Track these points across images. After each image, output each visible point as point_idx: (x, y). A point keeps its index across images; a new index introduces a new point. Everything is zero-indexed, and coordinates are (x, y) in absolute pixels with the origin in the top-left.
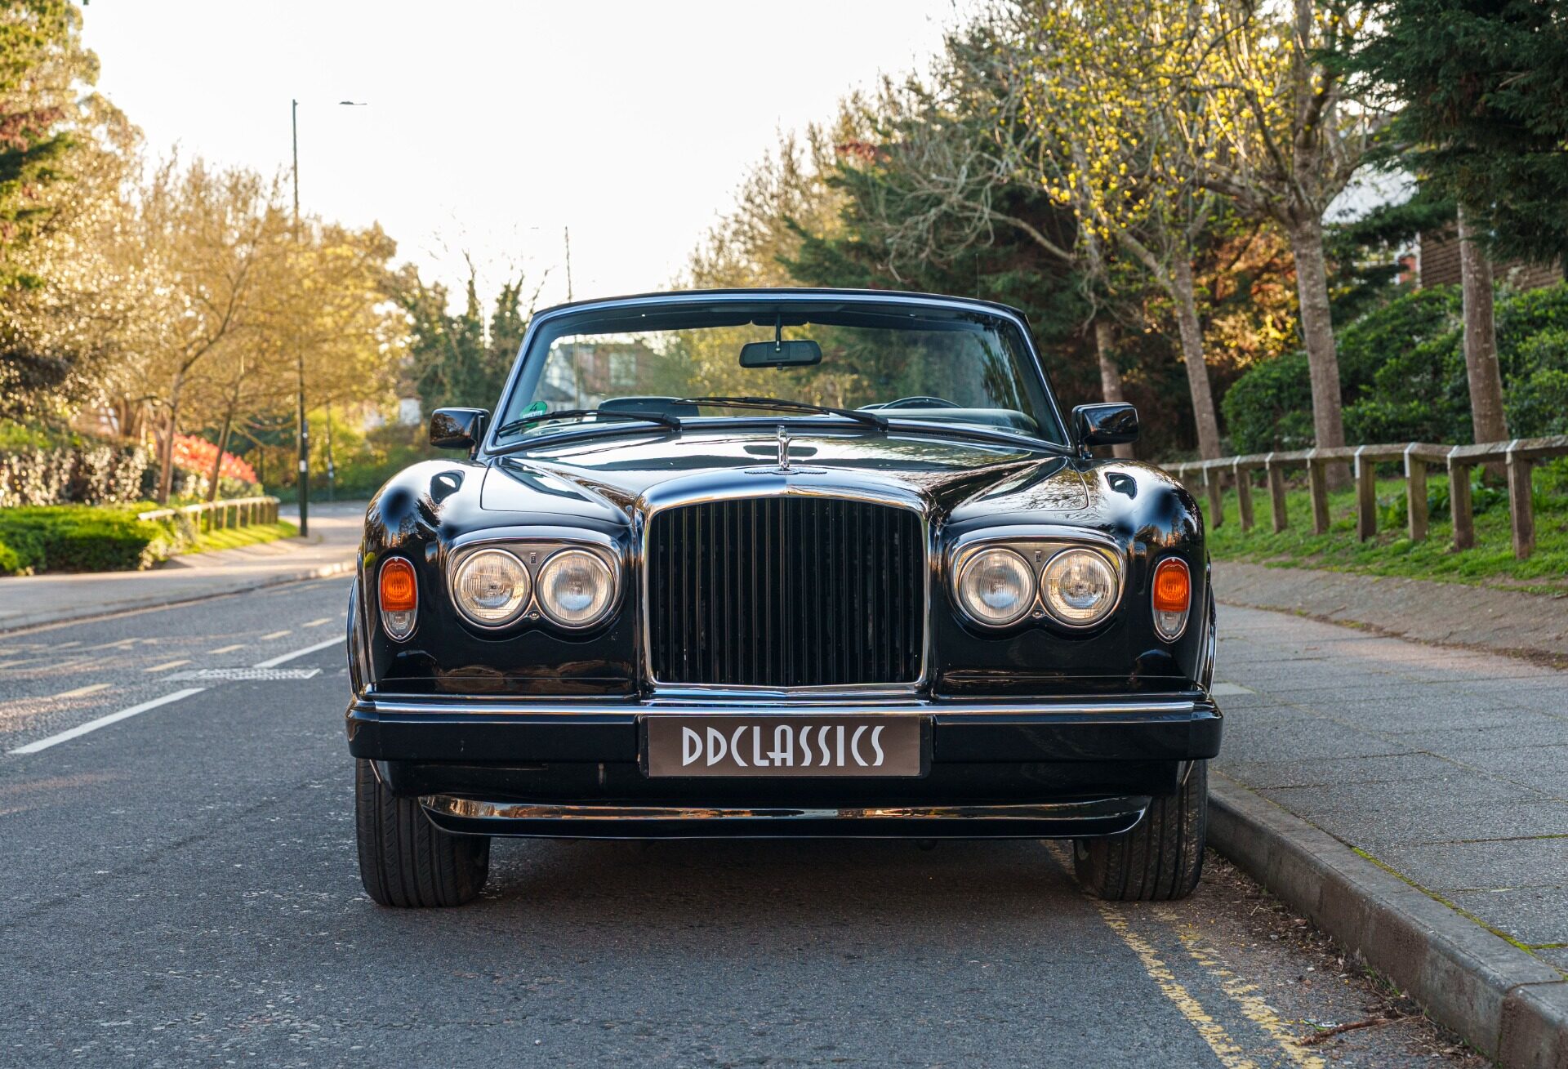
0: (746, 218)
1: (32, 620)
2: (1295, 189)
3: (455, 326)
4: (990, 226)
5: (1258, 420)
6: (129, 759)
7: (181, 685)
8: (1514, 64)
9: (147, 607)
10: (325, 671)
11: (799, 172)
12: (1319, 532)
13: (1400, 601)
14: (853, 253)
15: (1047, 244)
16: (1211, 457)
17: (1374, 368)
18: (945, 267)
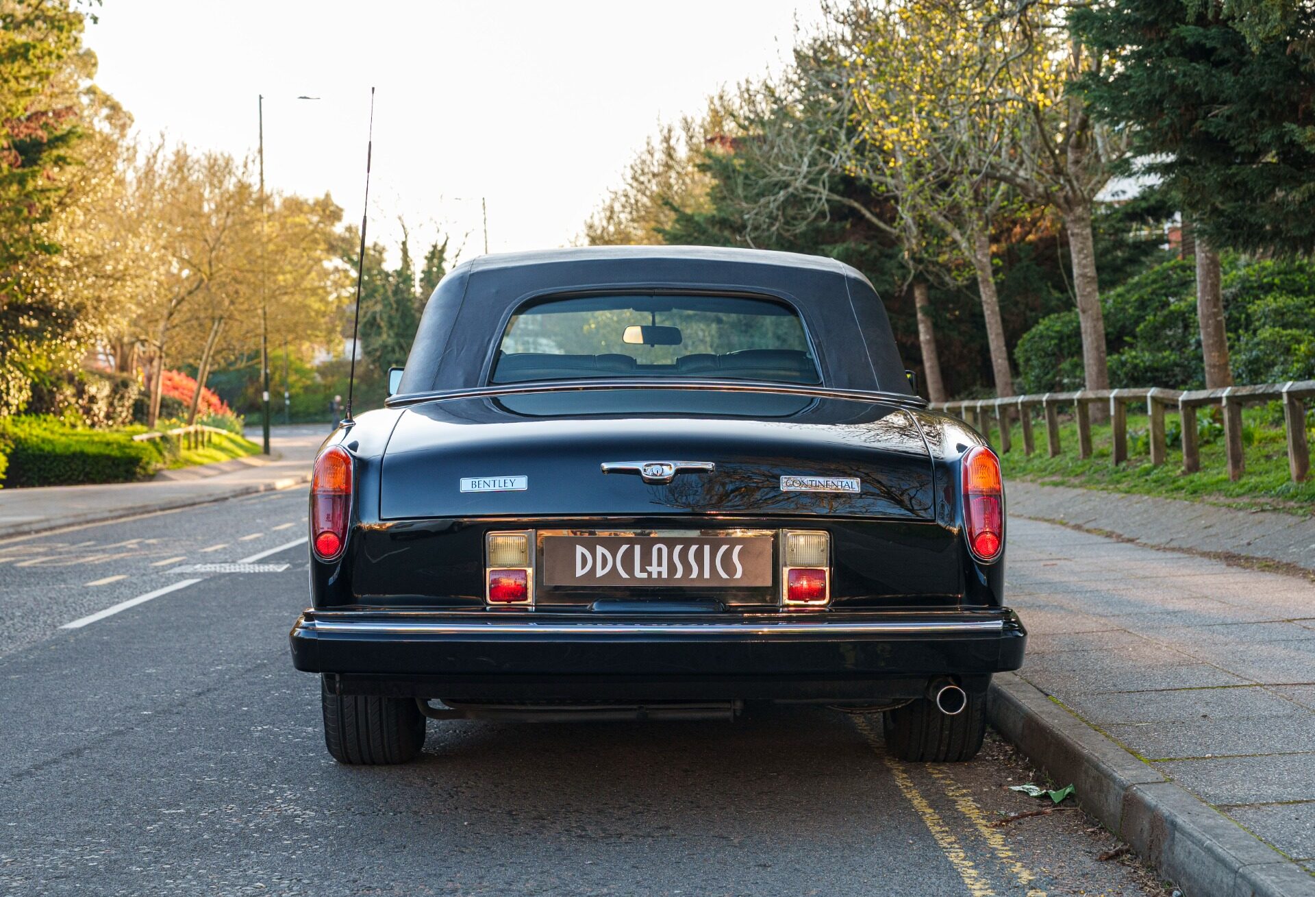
0: (632, 193)
1: (53, 523)
2: (1069, 181)
3: (391, 279)
4: (826, 207)
5: (1043, 364)
6: (153, 632)
7: (182, 576)
8: (1221, 99)
9: (142, 513)
10: (295, 566)
11: (674, 156)
12: (1084, 458)
13: (1138, 514)
14: (718, 226)
15: (875, 220)
16: (1003, 396)
17: (1137, 323)
18: (792, 238)
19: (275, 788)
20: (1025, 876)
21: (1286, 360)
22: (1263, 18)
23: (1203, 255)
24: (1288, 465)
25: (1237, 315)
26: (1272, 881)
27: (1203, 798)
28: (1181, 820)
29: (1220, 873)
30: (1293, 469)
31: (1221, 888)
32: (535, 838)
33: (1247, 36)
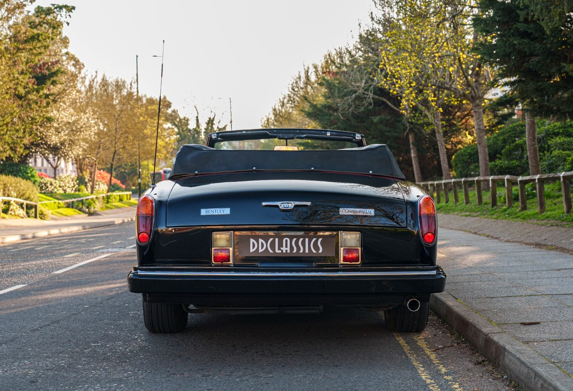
0: (292, 95)
2: (473, 89)
3: (191, 132)
4: (372, 101)
5: (463, 166)
7: (103, 253)
8: (535, 54)
11: (310, 80)
12: (479, 205)
13: (500, 227)
14: (327, 109)
15: (392, 106)
16: (446, 179)
17: (502, 149)
18: (358, 114)
19: (138, 336)
20: (444, 370)
21: (564, 164)
22: (551, 19)
23: (529, 120)
24: (563, 207)
25: (544, 145)
26: (543, 370)
27: (518, 339)
28: (508, 347)
29: (522, 368)
30: (565, 209)
31: (523, 374)
32: (243, 355)
33: (545, 28)
